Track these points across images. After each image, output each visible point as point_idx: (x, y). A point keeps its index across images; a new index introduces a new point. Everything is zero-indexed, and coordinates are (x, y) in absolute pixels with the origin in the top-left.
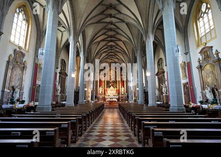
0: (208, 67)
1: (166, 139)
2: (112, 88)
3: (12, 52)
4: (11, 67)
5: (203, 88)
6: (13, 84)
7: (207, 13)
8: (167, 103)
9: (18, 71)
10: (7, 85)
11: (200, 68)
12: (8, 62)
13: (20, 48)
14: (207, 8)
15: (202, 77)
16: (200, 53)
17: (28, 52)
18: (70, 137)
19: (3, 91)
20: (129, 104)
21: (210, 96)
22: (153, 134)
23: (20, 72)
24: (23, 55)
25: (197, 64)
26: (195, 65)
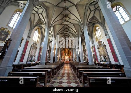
0: (101, 48)
1: (88, 77)
2: (67, 56)
3: (33, 44)
4: (32, 48)
5: (100, 56)
6: (32, 55)
7: (99, 30)
8: (88, 61)
9: (34, 50)
10: (30, 55)
11: (98, 48)
12: (31, 47)
13: (35, 42)
14: (98, 28)
15: (99, 52)
16: (98, 43)
17: (38, 43)
18: (51, 75)
19: (28, 57)
20: (73, 62)
21: (103, 59)
22: (83, 75)
23: (35, 50)
24: (36, 44)
25: (97, 47)
26: (96, 47)
